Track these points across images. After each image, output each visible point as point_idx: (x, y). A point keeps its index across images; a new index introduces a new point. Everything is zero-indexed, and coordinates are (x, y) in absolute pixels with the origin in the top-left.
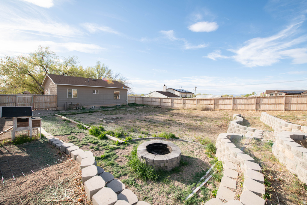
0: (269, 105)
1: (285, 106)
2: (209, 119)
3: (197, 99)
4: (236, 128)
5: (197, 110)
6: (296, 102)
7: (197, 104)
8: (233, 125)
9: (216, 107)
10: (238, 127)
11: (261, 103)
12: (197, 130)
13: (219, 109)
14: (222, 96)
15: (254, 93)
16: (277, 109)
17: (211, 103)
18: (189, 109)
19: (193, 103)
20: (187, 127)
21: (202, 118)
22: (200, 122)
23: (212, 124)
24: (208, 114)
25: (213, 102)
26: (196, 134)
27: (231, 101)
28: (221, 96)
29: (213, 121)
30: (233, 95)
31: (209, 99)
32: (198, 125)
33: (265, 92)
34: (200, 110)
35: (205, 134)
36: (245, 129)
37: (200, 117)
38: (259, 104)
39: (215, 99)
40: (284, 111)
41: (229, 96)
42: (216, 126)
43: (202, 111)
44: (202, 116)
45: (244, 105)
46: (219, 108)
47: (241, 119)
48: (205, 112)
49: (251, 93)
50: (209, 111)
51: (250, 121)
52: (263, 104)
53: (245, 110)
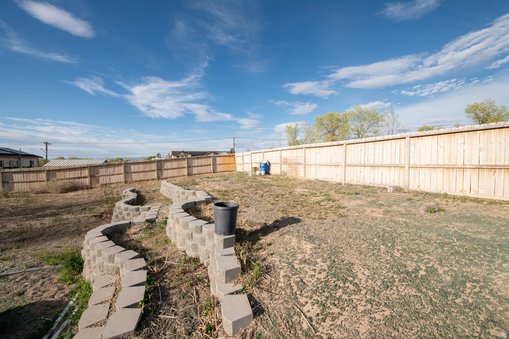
0: (172, 170)
1: (188, 170)
2: (76, 208)
3: (47, 169)
4: (125, 213)
5: (48, 193)
6: (197, 165)
7: (48, 180)
8: (119, 208)
9: (94, 181)
10: (126, 209)
11: (163, 168)
12: (41, 238)
13: (101, 185)
14: (106, 161)
15: (159, 155)
16: (181, 174)
17: (82, 175)
18: (25, 194)
19: (35, 179)
20: (11, 240)
21: (60, 209)
22: (52, 218)
23: (83, 215)
24: (75, 197)
25: (86, 173)
26: (39, 247)
27: (121, 169)
28: (104, 160)
29: (85, 209)
30: (130, 159)
31: (77, 167)
32: (47, 225)
33: (171, 153)
34: (56, 193)
35: (64, 240)
36: (138, 210)
37: (55, 208)
38: (160, 170)
39: (91, 167)
40: (187, 177)
41: (124, 160)
42: (92, 217)
43: (61, 193)
44: (61, 204)
45: (141, 174)
46: (100, 183)
47: (133, 196)
48: (71, 194)
49: (156, 155)
50: (80, 192)
51: (147, 196)
52: (166, 169)
53: (144, 180)
